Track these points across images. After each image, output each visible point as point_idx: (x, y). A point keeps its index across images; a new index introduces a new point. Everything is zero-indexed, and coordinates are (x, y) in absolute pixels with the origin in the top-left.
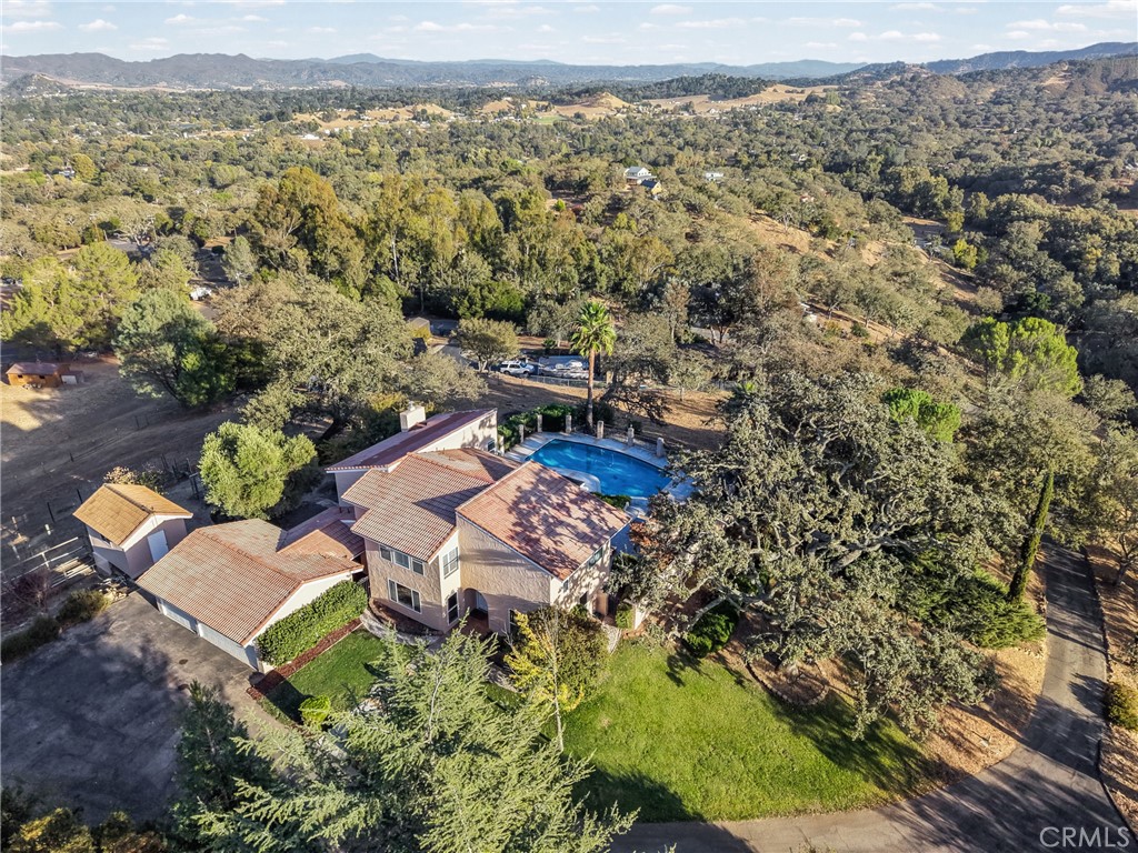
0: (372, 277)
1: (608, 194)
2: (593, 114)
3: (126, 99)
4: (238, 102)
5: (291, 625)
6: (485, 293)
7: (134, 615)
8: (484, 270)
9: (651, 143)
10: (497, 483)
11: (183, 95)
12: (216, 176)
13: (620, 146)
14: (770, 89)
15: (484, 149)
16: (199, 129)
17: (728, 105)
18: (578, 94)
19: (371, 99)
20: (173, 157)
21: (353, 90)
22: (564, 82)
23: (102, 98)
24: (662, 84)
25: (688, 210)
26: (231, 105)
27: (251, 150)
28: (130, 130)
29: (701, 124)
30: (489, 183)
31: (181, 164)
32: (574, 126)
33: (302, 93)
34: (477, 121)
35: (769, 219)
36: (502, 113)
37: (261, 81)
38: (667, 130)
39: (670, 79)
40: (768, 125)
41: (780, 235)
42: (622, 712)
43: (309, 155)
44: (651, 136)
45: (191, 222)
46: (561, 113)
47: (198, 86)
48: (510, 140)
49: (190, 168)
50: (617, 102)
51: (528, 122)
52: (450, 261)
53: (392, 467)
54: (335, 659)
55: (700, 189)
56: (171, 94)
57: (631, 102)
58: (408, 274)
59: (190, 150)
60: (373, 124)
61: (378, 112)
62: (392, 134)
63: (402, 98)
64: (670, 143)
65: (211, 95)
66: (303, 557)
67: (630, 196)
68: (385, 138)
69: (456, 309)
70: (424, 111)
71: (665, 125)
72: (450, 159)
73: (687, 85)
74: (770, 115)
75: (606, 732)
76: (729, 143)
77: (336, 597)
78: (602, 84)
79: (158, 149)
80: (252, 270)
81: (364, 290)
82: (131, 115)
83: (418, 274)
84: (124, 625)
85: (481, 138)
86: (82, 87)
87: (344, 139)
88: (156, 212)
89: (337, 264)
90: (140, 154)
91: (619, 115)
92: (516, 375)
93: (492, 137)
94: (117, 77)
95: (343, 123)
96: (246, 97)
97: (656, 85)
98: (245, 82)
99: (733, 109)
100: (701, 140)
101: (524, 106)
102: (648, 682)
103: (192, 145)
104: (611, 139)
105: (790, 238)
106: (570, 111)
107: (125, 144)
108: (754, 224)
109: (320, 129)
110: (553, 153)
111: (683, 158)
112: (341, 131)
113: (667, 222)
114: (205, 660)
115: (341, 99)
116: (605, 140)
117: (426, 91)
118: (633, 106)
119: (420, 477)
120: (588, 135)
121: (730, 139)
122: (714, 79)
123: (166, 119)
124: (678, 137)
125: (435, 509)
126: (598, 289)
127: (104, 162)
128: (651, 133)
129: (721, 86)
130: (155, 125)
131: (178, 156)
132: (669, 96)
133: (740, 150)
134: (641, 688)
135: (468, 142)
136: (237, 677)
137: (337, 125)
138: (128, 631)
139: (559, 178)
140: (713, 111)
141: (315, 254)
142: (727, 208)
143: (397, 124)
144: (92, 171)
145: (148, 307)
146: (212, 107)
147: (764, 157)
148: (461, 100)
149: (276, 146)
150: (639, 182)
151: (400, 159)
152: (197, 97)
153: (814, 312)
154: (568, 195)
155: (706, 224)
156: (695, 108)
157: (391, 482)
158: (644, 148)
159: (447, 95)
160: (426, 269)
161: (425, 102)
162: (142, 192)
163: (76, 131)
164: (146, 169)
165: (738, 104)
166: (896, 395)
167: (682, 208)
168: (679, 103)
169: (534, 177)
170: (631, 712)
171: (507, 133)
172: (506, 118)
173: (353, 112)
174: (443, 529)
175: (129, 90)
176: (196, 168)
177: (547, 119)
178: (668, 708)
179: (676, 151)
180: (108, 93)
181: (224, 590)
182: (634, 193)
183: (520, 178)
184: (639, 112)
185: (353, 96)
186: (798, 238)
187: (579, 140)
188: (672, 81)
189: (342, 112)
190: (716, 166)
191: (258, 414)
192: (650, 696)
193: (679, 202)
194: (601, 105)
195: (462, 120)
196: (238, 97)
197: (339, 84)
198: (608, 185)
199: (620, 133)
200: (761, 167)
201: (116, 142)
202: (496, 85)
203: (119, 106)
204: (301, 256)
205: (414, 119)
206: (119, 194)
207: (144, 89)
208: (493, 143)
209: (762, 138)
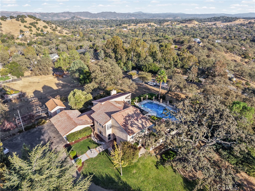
0: (127, 60)
1: (188, 45)
2: (190, 26)
3: (91, 21)
4: (112, 22)
5: (73, 134)
6: (150, 66)
7: (50, 126)
8: (151, 60)
9: (203, 33)
10: (123, 110)
11: (102, 20)
12: (105, 37)
13: (195, 33)
14: (239, 20)
15: (162, 33)
16: (104, 27)
17: (226, 24)
18: (187, 21)
19: (139, 21)
20: (97, 33)
21: (136, 19)
22: (184, 18)
23: (87, 21)
24: (209, 18)
25: (208, 49)
26: (111, 22)
27: (113, 32)
28: (91, 27)
29: (217, 28)
30: (160, 41)
31: (99, 34)
32: (185, 28)
33: (125, 20)
34: (162, 27)
35: (230, 53)
36: (168, 25)
37: (118, 18)
38: (208, 30)
39: (211, 17)
40: (236, 29)
41: (233, 57)
42: (140, 170)
43: (124, 33)
44: (204, 31)
45: (96, 46)
46: (182, 25)
47: (105, 18)
48: (169, 31)
49: (100, 35)
50: (196, 23)
51: (174, 27)
52: (144, 58)
53: (103, 103)
54: (82, 143)
55: (212, 44)
56: (100, 20)
57: (200, 23)
58: (135, 60)
59: (101, 31)
60: (139, 27)
61: (140, 24)
62: (142, 29)
63: (146, 21)
64: (209, 33)
65: (107, 20)
66: (82, 120)
67: (194, 45)
68: (141, 30)
69: (143, 69)
70: (150, 24)
71: (208, 28)
72: (154, 35)
73: (216, 19)
74: (237, 27)
75: (134, 174)
76: (224, 33)
77: (85, 130)
78: (194, 18)
79: (95, 31)
80: (103, 57)
81: (125, 63)
82: (91, 24)
83: (137, 61)
84: (47, 128)
85: (162, 31)
86: (84, 18)
87: (132, 30)
88: (90, 44)
89: (120, 57)
90: (92, 32)
91: (197, 26)
92: (150, 85)
93: (164, 31)
94: (90, 16)
95: (132, 27)
96: (114, 21)
97: (207, 19)
98: (115, 18)
99: (227, 25)
100: (217, 33)
101: (173, 23)
102: (149, 164)
103: (102, 30)
104: (193, 32)
105: (235, 58)
106: (184, 25)
107: (89, 30)
108: (226, 54)
109: (127, 28)
110: (178, 34)
111: (211, 37)
112: (132, 28)
113: (202, 52)
114: (58, 138)
115: (133, 21)
116: (192, 32)
117: (152, 20)
118: (200, 24)
119: (108, 106)
120: (188, 30)
121: (225, 32)
122: (223, 17)
123: (98, 25)
124: (211, 31)
125: (108, 114)
126: (178, 67)
127: (85, 34)
128: (204, 30)
129: (225, 19)
130: (95, 26)
131: (98, 33)
132: (210, 21)
133: (227, 35)
134: (146, 165)
135: (159, 31)
136: (63, 143)
137: (131, 27)
138: (47, 129)
139: (177, 40)
140: (222, 25)
141: (116, 55)
142: (219, 49)
143: (144, 27)
144: (82, 35)
145: (76, 63)
146: (107, 23)
147: (233, 37)
148: (159, 22)
149: (118, 31)
150: (197, 42)
151: (143, 35)
152: (105, 21)
153: (236, 78)
154: (179, 44)
155: (212, 53)
156: (217, 24)
157: (102, 106)
158: (201, 34)
159: (156, 21)
160: (138, 59)
161: (151, 22)
162: (90, 40)
163: (81, 27)
164: (92, 35)
165: (229, 24)
166: (236, 103)
167: (206, 49)
168: (213, 23)
169: (171, 40)
170: (142, 171)
171: (168, 30)
172: (169, 26)
173: (135, 24)
174: (108, 119)
175: (92, 19)
176: (101, 36)
177: (179, 26)
178: (152, 172)
179: (209, 35)
180: (88, 20)
181: (64, 124)
182: (195, 45)
183: (167, 40)
184: (202, 25)
185: (136, 21)
186: (237, 58)
187: (185, 32)
188: (212, 18)
189: (133, 24)
190: (220, 39)
191: (87, 88)
192: (148, 168)
193: (206, 47)
194: (193, 23)
195: (159, 26)
196: (112, 21)
197: (133, 18)
198: (189, 42)
199: (196, 30)
200: (232, 39)
201: (88, 30)
202: (168, 18)
203: (89, 22)
204: (113, 55)
205: (148, 26)
206: (85, 40)
207: (95, 19)
208: (164, 32)
209: (234, 32)
